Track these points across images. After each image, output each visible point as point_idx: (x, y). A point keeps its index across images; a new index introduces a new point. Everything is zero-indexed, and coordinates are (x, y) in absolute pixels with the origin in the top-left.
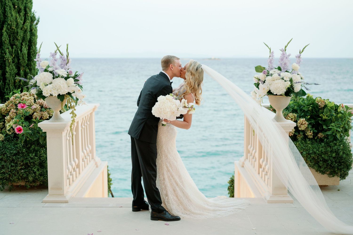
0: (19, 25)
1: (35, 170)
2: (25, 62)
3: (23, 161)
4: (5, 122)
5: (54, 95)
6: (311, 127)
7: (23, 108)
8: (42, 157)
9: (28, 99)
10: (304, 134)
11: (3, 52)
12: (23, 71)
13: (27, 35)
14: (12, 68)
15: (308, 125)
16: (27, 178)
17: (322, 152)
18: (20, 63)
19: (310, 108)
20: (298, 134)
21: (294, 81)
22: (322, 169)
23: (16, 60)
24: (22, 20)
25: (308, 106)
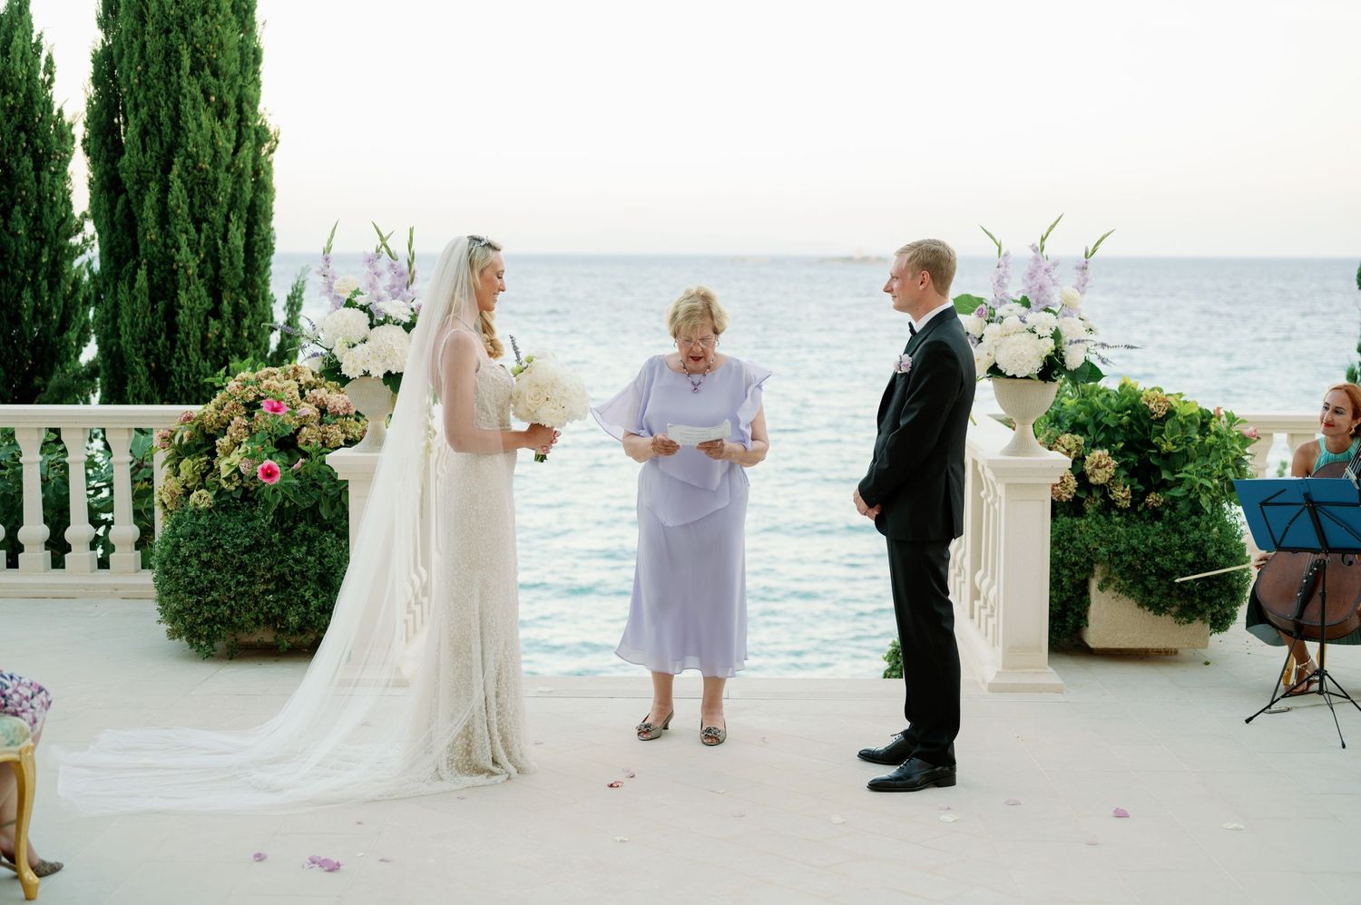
0: (222, 156)
1: (308, 595)
2: (236, 275)
3: (270, 569)
4: (213, 454)
5: (374, 373)
6: (1125, 477)
7: (278, 414)
8: (326, 556)
10: (1105, 496)
11: (169, 242)
12: (229, 303)
13: (245, 188)
14: (196, 295)
15: (1116, 469)
16: (282, 617)
17: (1156, 550)
18: (222, 278)
19: (1125, 418)
20: (1087, 497)
21: (1066, 337)
22: (1155, 599)
23: (210, 271)
24: (229, 140)
25: (1118, 412)
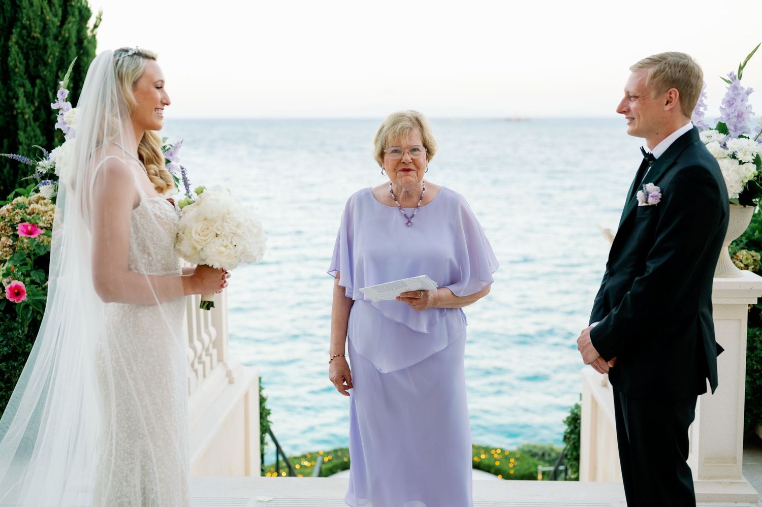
0: (49, 27)
7: (32, 237)
9: (46, 212)
11: (11, 94)
13: (70, 53)
14: (32, 134)
24: (56, 15)
